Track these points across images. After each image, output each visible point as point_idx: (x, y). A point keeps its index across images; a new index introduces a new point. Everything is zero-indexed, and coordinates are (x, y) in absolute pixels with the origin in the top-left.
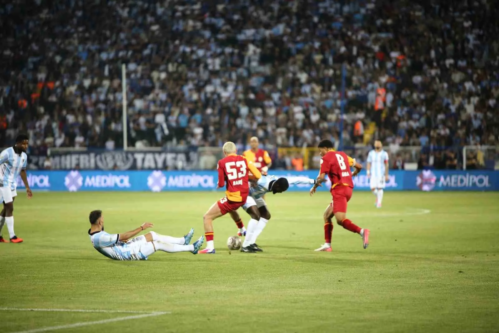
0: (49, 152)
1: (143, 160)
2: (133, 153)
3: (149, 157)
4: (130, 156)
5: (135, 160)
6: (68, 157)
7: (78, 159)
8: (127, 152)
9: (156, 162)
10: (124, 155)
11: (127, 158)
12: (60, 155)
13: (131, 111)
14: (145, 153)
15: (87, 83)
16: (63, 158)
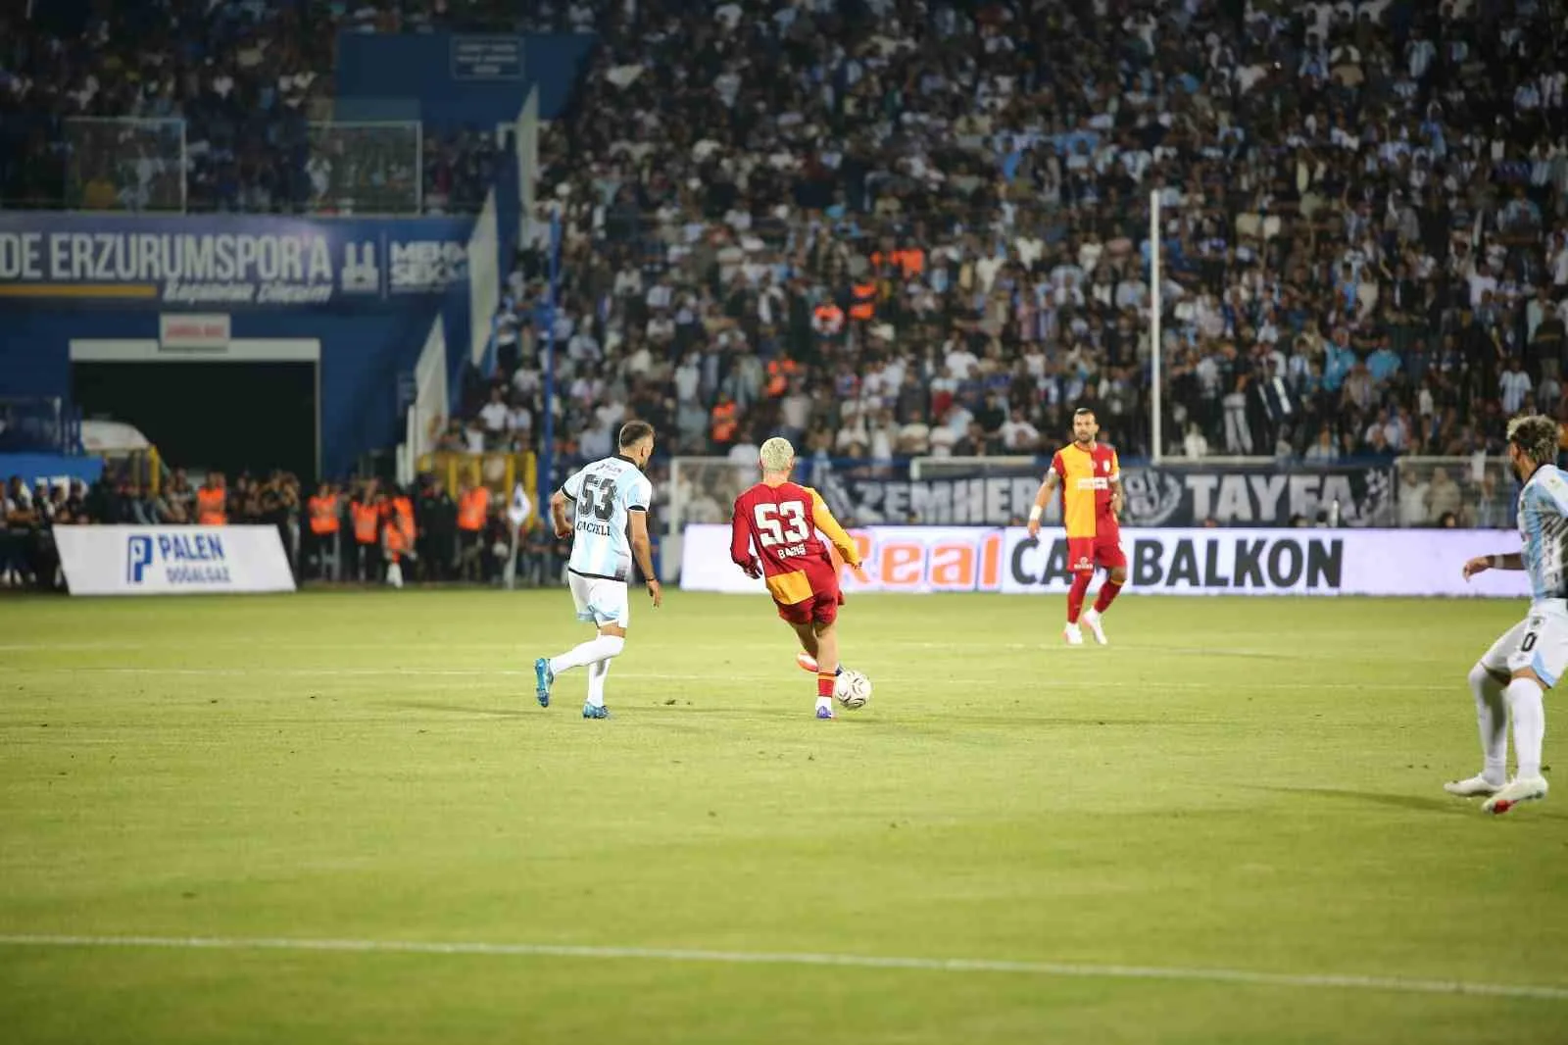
0: (915, 470)
1: (1215, 494)
2: (1180, 474)
3: (1234, 485)
4: (1171, 481)
5: (1188, 496)
6: (976, 485)
7: (1008, 492)
8: (1163, 471)
9: (1254, 502)
10: (1153, 477)
11: (1163, 489)
12: (951, 477)
13: (1172, 343)
14: (1221, 472)
15: (1029, 251)
16: (961, 487)
